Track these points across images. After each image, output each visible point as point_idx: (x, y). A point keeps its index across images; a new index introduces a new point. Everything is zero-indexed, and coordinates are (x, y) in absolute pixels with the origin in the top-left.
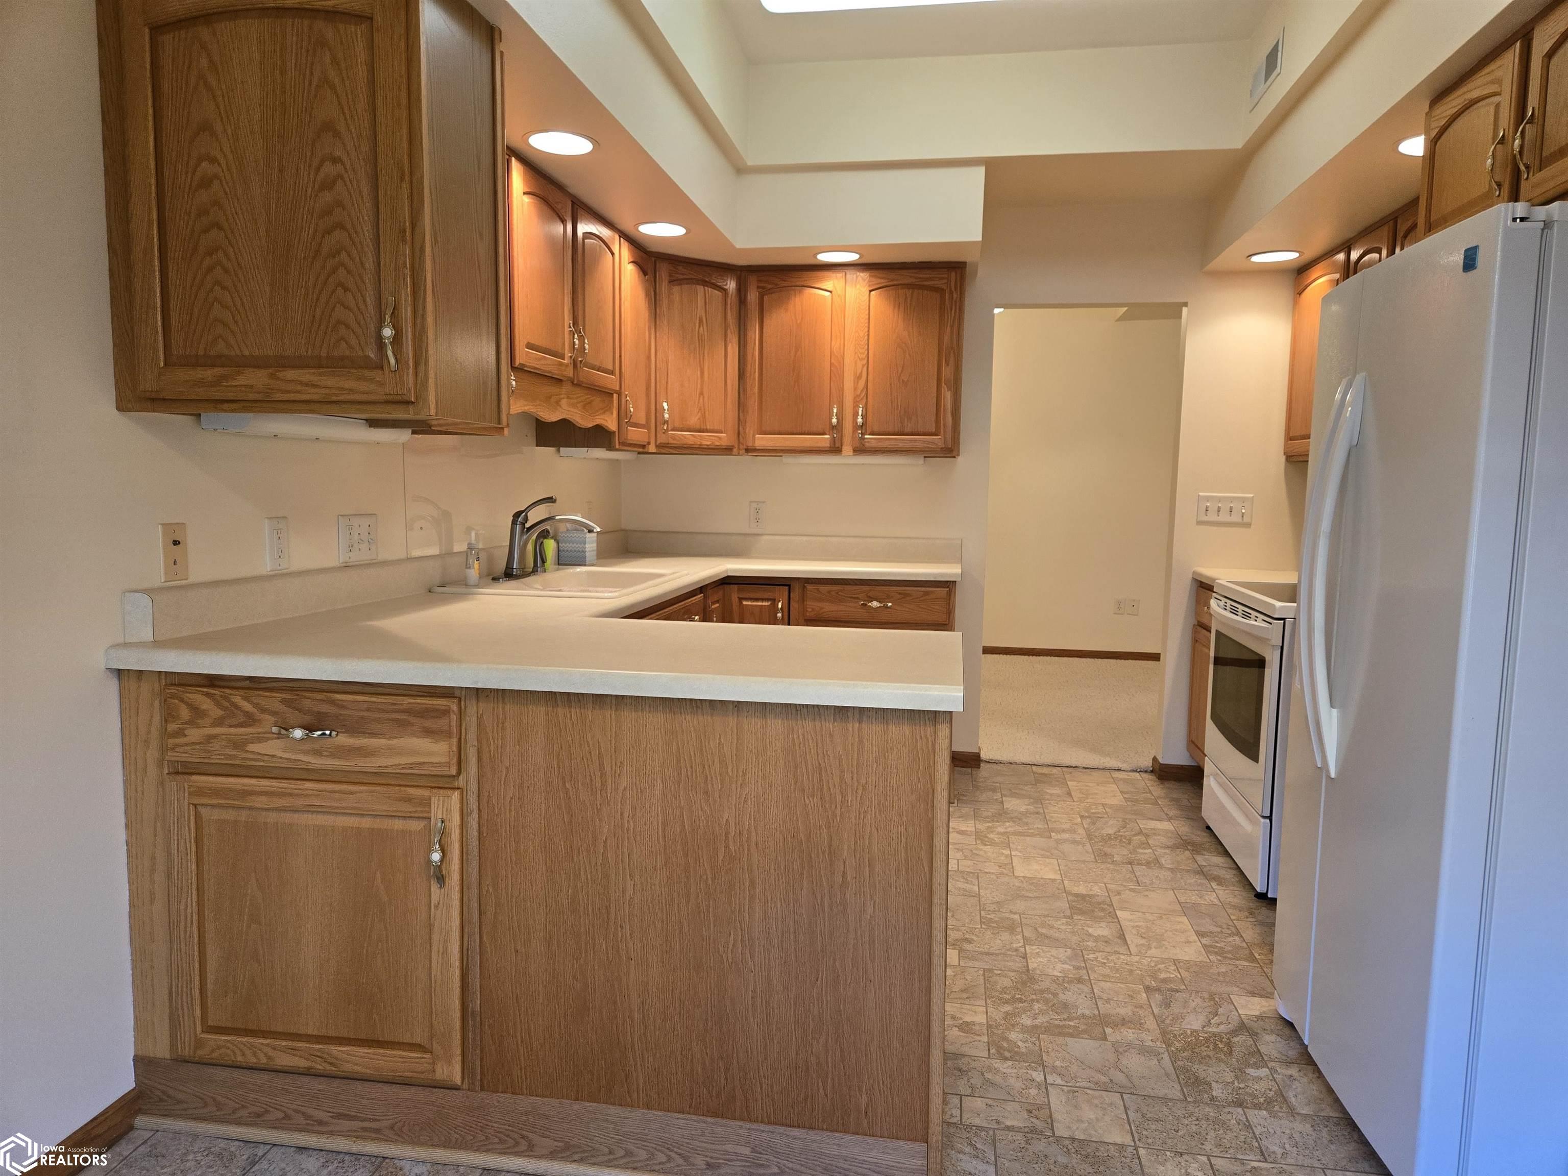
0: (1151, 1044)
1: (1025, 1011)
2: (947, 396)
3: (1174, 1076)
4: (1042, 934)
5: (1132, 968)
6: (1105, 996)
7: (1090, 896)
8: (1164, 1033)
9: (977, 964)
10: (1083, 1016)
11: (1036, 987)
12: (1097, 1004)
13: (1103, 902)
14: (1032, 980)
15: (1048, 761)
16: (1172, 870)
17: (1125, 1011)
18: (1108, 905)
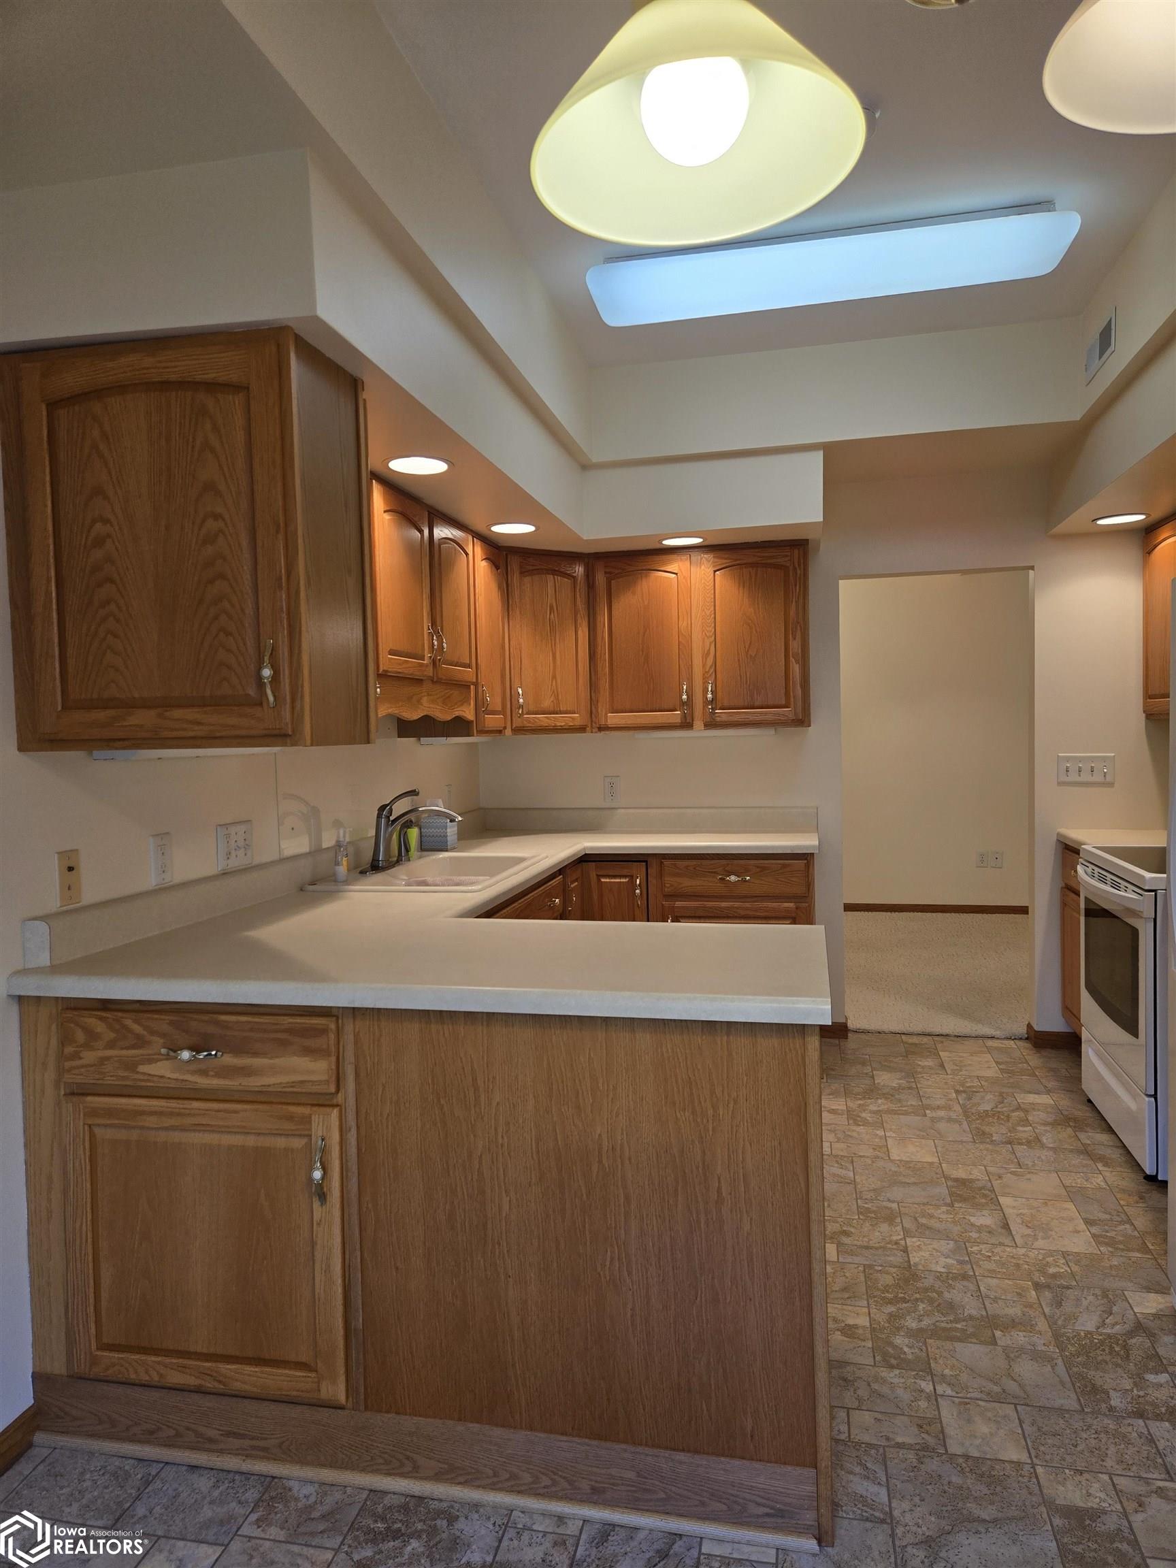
0: (1043, 1348)
1: (909, 1313)
2: (796, 668)
3: (1069, 1385)
4: (923, 1225)
5: (1018, 1262)
6: (992, 1295)
7: (971, 1181)
8: (1057, 1336)
9: (857, 1260)
10: (971, 1317)
11: (919, 1285)
12: (984, 1304)
13: (983, 1188)
14: (915, 1277)
15: (918, 1028)
16: (1054, 1149)
17: (1015, 1311)
18: (989, 1190)
